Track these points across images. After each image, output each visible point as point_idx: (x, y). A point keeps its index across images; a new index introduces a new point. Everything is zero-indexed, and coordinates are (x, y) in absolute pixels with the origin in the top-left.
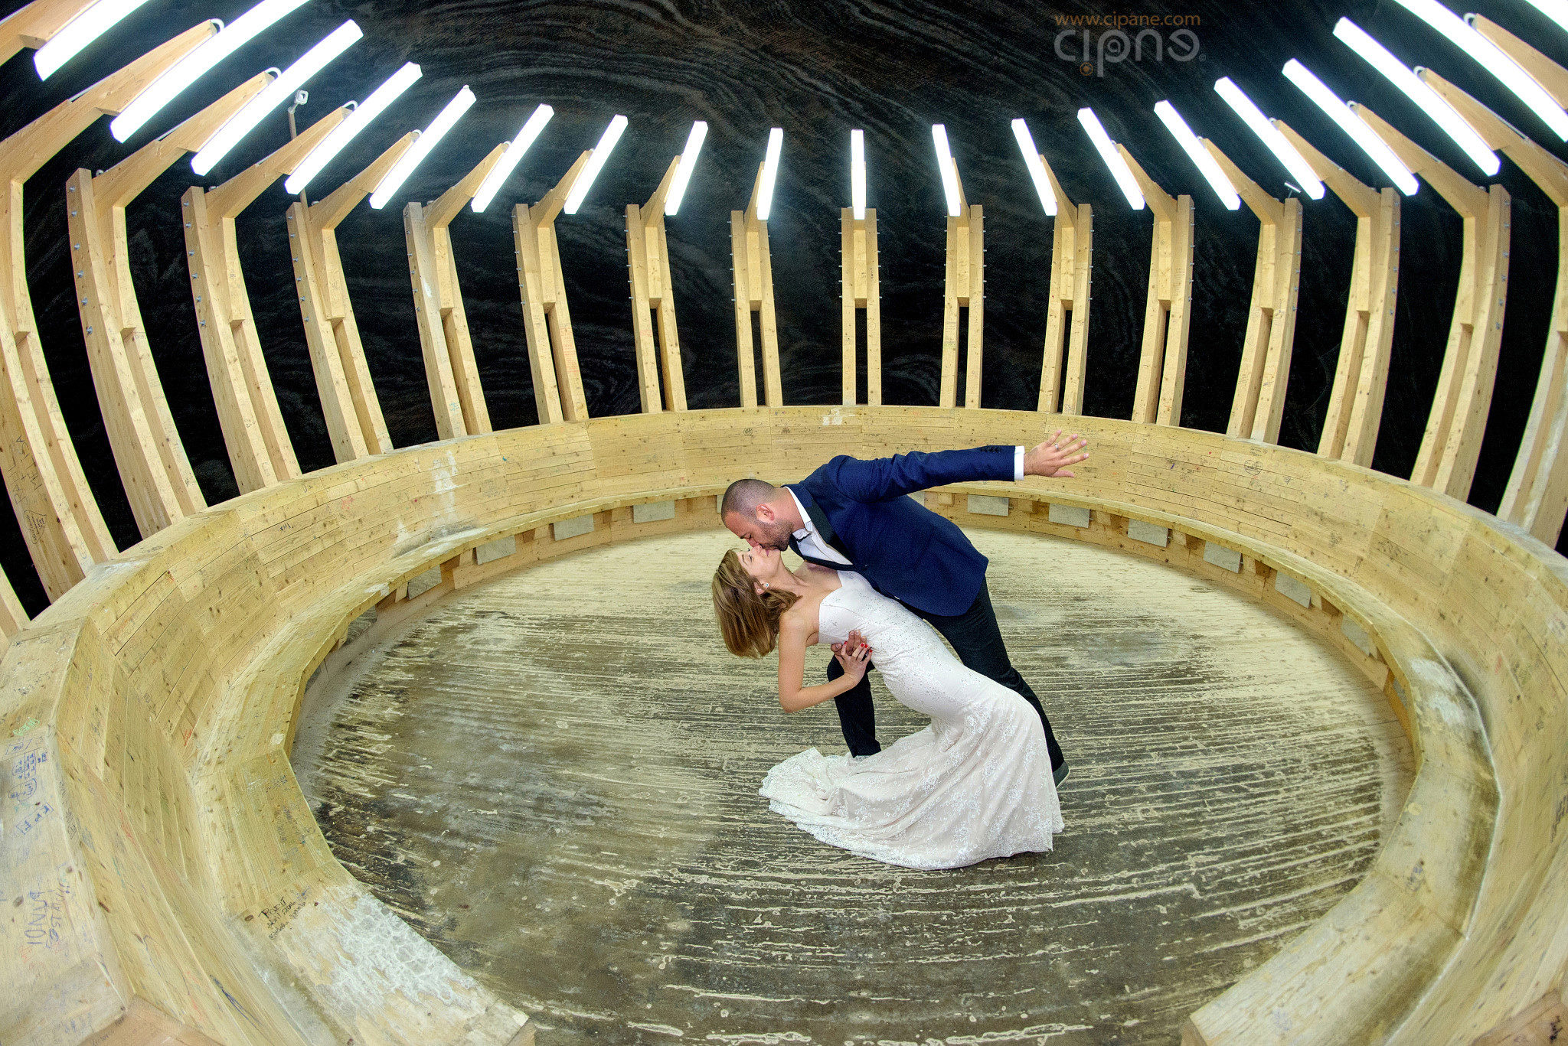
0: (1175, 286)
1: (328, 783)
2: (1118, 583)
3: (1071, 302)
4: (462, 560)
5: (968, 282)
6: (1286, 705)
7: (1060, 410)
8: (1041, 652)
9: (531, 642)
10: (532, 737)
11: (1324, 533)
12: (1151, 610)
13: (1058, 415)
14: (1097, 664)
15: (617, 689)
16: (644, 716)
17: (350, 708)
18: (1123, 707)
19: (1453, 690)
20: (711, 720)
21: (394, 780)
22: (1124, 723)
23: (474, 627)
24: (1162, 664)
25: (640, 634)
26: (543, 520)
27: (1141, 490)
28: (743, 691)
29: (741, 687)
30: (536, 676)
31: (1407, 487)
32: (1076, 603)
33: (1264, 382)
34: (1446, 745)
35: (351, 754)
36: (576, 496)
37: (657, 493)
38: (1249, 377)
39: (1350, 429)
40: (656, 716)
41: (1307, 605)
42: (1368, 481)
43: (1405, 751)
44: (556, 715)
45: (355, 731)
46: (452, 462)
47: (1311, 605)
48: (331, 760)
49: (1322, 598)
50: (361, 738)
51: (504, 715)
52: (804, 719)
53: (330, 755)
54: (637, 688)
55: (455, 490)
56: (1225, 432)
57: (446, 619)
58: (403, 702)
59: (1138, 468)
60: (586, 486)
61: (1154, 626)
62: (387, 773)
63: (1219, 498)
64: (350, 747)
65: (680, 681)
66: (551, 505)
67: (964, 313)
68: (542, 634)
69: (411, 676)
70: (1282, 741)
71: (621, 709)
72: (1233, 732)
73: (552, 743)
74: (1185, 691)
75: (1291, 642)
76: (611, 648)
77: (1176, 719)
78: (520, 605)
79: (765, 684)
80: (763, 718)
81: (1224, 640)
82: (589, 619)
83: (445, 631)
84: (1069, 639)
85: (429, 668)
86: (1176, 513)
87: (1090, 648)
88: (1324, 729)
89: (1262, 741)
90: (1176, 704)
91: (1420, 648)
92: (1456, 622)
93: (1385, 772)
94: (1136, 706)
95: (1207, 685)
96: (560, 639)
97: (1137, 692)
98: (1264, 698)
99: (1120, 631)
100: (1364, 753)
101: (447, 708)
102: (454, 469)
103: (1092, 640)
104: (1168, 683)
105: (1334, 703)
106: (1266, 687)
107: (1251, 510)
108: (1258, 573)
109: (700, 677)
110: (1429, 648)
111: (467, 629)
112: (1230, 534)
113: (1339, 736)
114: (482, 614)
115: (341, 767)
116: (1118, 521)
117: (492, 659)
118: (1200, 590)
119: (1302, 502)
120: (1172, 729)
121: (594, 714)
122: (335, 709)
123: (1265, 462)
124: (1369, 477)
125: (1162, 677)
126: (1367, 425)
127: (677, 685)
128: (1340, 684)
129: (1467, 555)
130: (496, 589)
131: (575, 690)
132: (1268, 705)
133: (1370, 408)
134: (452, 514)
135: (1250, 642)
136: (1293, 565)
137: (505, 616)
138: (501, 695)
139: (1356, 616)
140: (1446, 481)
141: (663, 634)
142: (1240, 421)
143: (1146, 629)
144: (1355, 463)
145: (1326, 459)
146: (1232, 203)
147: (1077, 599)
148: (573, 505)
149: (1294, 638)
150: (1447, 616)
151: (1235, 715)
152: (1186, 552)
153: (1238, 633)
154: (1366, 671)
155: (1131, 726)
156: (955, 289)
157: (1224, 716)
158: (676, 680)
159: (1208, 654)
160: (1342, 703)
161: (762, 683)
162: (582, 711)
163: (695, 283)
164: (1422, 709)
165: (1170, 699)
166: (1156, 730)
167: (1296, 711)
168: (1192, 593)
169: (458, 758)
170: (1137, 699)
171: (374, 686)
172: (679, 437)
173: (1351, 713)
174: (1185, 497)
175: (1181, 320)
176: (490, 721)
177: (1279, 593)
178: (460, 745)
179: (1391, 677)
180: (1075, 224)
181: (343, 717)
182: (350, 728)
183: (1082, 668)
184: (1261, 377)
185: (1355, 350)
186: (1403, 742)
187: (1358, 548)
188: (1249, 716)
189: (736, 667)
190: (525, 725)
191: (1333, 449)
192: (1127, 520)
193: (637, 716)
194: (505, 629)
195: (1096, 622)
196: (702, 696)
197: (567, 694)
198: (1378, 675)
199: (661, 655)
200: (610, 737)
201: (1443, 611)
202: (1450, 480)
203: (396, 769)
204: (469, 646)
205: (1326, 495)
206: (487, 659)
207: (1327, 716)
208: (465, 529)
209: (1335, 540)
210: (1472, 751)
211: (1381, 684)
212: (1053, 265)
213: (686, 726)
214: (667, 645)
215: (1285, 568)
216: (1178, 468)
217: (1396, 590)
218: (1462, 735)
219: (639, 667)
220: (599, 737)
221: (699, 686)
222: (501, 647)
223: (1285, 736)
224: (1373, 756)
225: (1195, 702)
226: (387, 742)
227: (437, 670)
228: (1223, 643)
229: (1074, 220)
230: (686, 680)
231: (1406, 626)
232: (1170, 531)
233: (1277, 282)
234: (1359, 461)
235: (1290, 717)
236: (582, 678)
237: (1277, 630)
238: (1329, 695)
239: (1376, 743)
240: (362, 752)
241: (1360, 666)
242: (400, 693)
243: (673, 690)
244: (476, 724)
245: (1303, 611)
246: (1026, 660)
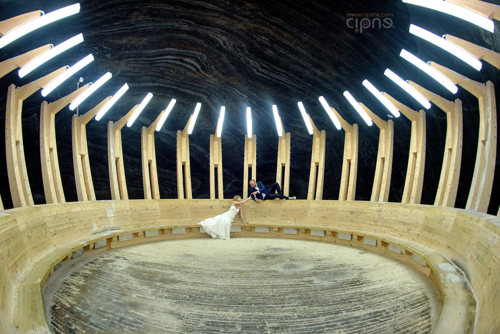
0: (352, 154)
1: (57, 299)
2: (334, 254)
3: (318, 163)
4: (113, 239)
5: (285, 158)
6: (394, 288)
7: (315, 199)
8: (304, 279)
9: (131, 268)
10: (123, 298)
11: (405, 228)
12: (345, 262)
13: (314, 200)
14: (324, 282)
15: (155, 287)
16: (161, 297)
17: (69, 278)
18: (333, 296)
19: (455, 270)
20: (184, 300)
21: (77, 303)
22: (333, 302)
23: (114, 261)
24: (348, 280)
25: (166, 270)
26: (141, 230)
27: (342, 223)
28: (197, 292)
29: (197, 290)
30: (129, 279)
31: (433, 207)
32: (318, 262)
33: (383, 182)
34: (455, 291)
35: (66, 292)
36: (153, 223)
37: (180, 225)
38: (377, 181)
39: (412, 192)
40: (165, 297)
41: (400, 253)
42: (419, 208)
43: (439, 294)
44: (133, 293)
45: (69, 286)
46: (114, 208)
47: (402, 253)
48: (60, 293)
49: (405, 250)
50: (71, 288)
51: (116, 290)
52: (216, 302)
53: (60, 291)
54: (161, 287)
55: (114, 216)
56: (370, 200)
57: (106, 257)
58: (86, 280)
59: (340, 216)
60: (157, 220)
61: (346, 267)
62: (76, 301)
63: (368, 222)
64: (67, 290)
65: (176, 286)
66: (145, 226)
67: (283, 168)
68: (135, 266)
69: (90, 273)
70: (392, 301)
71: (154, 294)
72: (374, 300)
73: (129, 301)
74: (356, 288)
75: (395, 266)
76: (156, 273)
77: (352, 299)
78: (130, 256)
79: (205, 289)
80: (202, 301)
81: (371, 269)
82: (151, 263)
83: (105, 261)
84: (315, 274)
85: (97, 271)
86: (354, 229)
87: (322, 277)
88: (408, 293)
89: (385, 302)
90: (353, 293)
91: (441, 259)
92: (454, 247)
93: (432, 304)
94: (338, 295)
95: (364, 285)
96: (140, 269)
97: (339, 290)
98: (386, 287)
99: (333, 270)
100: (424, 299)
101: (99, 285)
102: (114, 210)
103: (323, 274)
104: (350, 286)
105: (411, 284)
106: (386, 283)
107: (379, 225)
108: (383, 245)
109: (183, 286)
110: (445, 259)
111: (112, 261)
112: (372, 233)
113: (414, 295)
114: (118, 257)
115: (62, 296)
116: (334, 233)
117: (117, 272)
118: (363, 253)
119: (397, 219)
120: (351, 302)
121: (145, 294)
122: (65, 278)
123: (383, 208)
124: (420, 207)
125: (348, 284)
126: (418, 190)
127: (175, 287)
128: (413, 277)
129: (456, 224)
130: (124, 250)
131: (141, 285)
132: (387, 289)
133: (419, 184)
134: (112, 224)
135: (380, 268)
136: (394, 241)
137: (125, 259)
138: (117, 283)
139: (418, 254)
140: (446, 202)
141: (174, 271)
142: (375, 196)
143: (343, 268)
144: (414, 203)
145: (405, 204)
146: (370, 124)
147: (319, 260)
148: (153, 226)
149: (396, 265)
150: (451, 247)
151: (375, 294)
152: (358, 241)
153: (376, 266)
154: (422, 271)
155: (336, 303)
156: (281, 161)
157: (371, 295)
158: (175, 286)
159: (365, 274)
160: (415, 283)
161: (204, 289)
162: (142, 293)
163: (202, 159)
164: (444, 280)
165: (351, 291)
166: (345, 303)
167: (398, 289)
168: (360, 255)
169: (98, 301)
170: (338, 293)
171: (79, 273)
172: (189, 207)
173: (418, 286)
174: (357, 223)
175: (354, 165)
176: (111, 291)
177: (390, 251)
178: (100, 297)
179: (432, 271)
180: (320, 137)
181: (67, 281)
182: (68, 285)
183: (319, 283)
184: (381, 181)
185: (413, 166)
186: (438, 292)
187: (417, 231)
188: (380, 294)
189: (196, 283)
190: (122, 294)
191: (407, 200)
192: (337, 233)
193: (159, 296)
194: (124, 263)
195: (325, 268)
196: (183, 292)
197: (138, 286)
198: (427, 272)
199: (171, 277)
200: (148, 302)
201: (449, 245)
202: (448, 202)
203: (79, 300)
204: (111, 267)
205: (405, 216)
206: (115, 271)
207: (409, 289)
208: (116, 230)
209: (409, 230)
210: (464, 290)
211: (428, 274)
212: (313, 151)
213: (175, 301)
214: (174, 274)
215: (392, 242)
216: (354, 214)
217: (432, 242)
218: (460, 285)
219: (164, 281)
220: (145, 302)
221: (182, 289)
222: (121, 269)
223: (394, 299)
224: (427, 299)
225: (360, 292)
226: (78, 291)
227: (100, 272)
228: (370, 270)
229: (319, 136)
230: (178, 286)
231: (436, 253)
232: (352, 235)
233: (386, 149)
234: (416, 202)
235: (395, 292)
236: (144, 282)
237: (390, 263)
238: (410, 281)
239: (428, 294)
240: (70, 292)
241: (420, 270)
242: (86, 277)
243: (173, 289)
244: (107, 291)
245: (399, 255)
246: (298, 282)
